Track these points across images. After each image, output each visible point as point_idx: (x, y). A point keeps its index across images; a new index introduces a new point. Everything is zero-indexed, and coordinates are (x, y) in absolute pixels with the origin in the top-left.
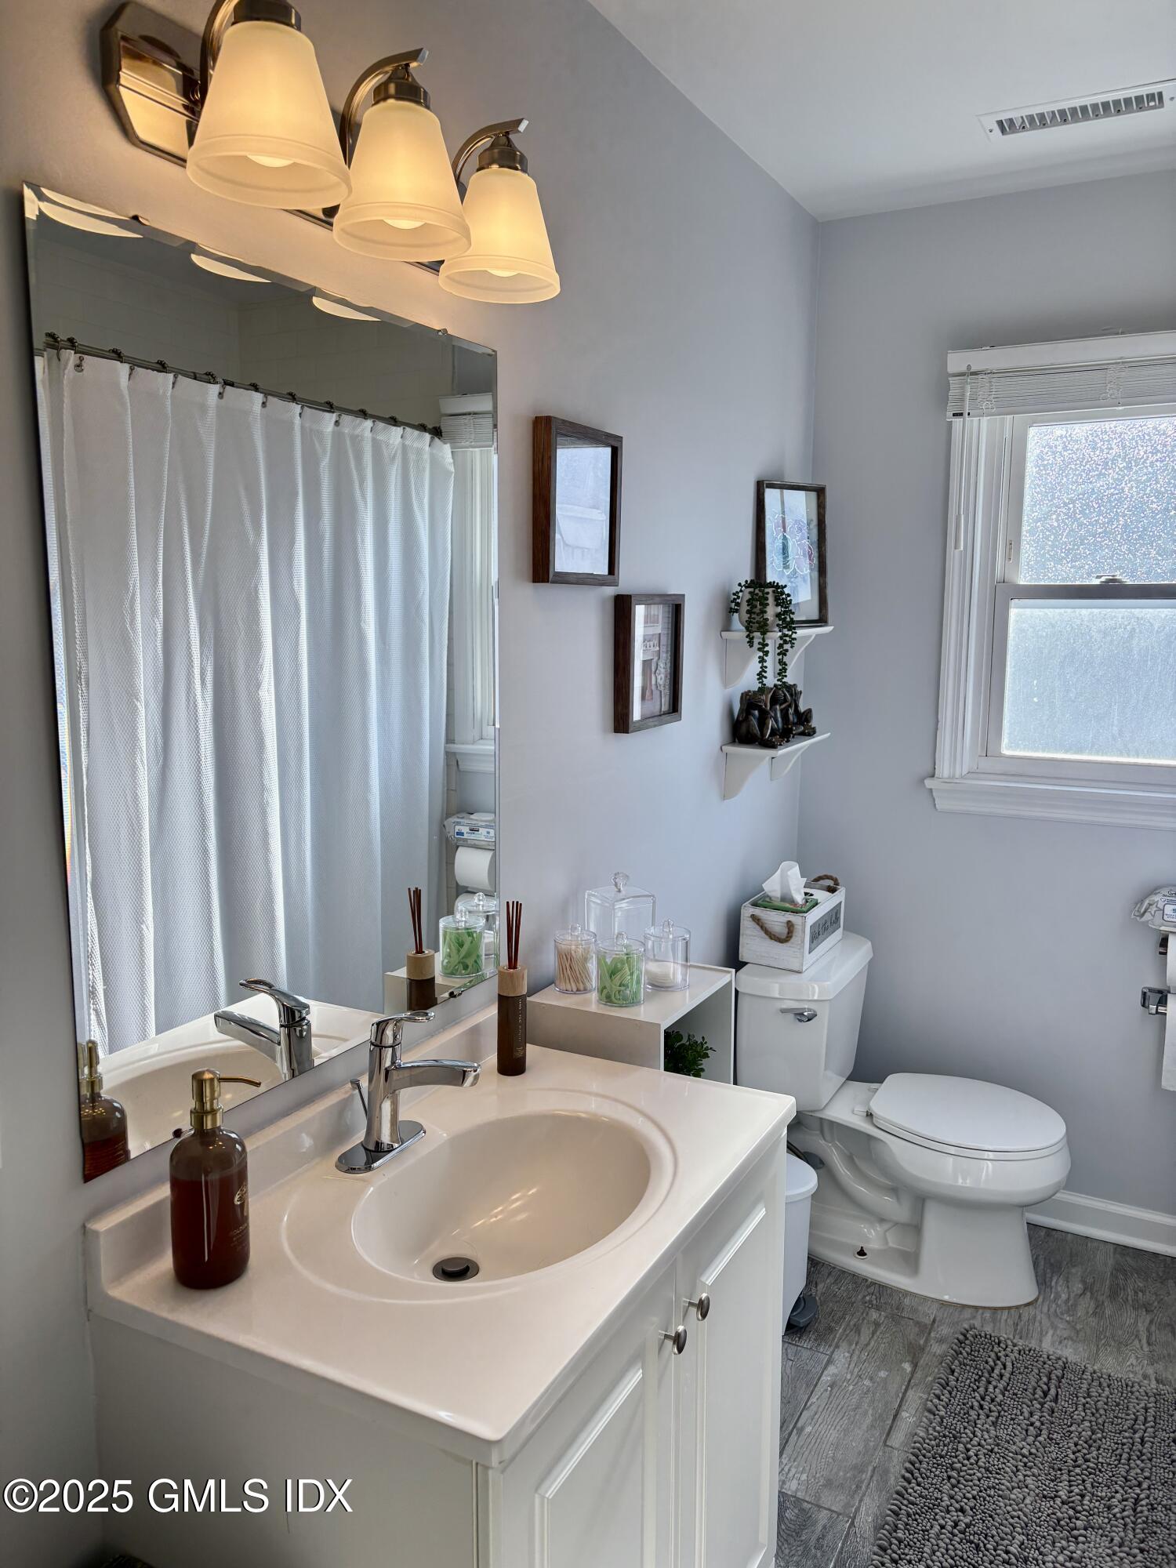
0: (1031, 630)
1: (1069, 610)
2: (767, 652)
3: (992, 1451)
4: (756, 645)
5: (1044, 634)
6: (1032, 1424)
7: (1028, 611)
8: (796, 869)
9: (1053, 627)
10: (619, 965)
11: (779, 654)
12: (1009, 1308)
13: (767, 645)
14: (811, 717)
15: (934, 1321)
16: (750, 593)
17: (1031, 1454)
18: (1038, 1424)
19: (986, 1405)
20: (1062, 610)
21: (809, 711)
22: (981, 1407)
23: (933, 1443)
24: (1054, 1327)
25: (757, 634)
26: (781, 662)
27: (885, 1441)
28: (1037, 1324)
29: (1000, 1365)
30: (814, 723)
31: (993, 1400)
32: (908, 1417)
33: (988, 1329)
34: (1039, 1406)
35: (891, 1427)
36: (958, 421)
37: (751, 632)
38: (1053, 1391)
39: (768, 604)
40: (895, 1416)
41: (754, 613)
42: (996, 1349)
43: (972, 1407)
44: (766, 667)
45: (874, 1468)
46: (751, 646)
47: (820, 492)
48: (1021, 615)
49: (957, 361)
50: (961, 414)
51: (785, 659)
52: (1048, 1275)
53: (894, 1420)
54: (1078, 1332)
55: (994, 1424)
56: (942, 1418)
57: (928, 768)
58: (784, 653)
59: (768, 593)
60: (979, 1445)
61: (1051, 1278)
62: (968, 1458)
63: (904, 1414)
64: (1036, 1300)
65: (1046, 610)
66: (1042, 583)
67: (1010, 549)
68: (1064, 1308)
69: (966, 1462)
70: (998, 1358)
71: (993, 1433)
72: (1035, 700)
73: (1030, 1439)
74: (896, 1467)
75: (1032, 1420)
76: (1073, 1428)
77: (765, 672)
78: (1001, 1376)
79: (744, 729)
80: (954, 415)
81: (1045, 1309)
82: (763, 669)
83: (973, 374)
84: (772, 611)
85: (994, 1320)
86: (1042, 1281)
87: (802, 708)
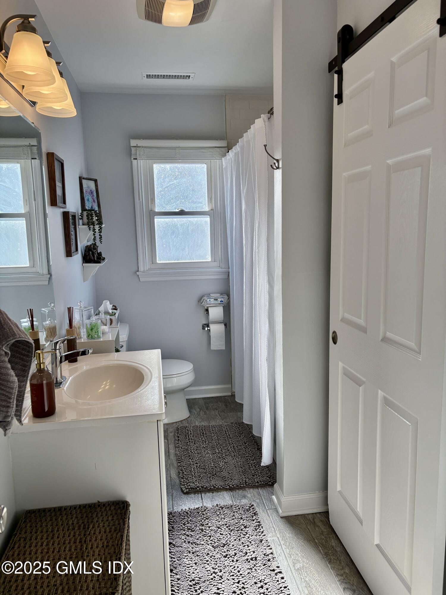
0: (161, 225)
1: (171, 219)
2: (96, 232)
3: (197, 449)
4: (92, 230)
5: (165, 226)
6: (203, 441)
7: (160, 219)
8: (108, 303)
9: (167, 224)
10: (93, 327)
11: (99, 232)
12: (184, 420)
13: (95, 229)
14: (102, 254)
15: (167, 429)
16: (87, 213)
17: (206, 447)
18: (204, 440)
19: (190, 441)
20: (169, 219)
21: (101, 252)
22: (189, 442)
23: (182, 453)
24: (198, 420)
25: (92, 226)
26: (100, 235)
27: (169, 458)
28: (193, 421)
29: (189, 432)
30: (103, 256)
31: (191, 439)
32: (172, 451)
33: (182, 425)
34: (203, 436)
35: (169, 455)
36: (136, 161)
37: (89, 225)
38: (204, 432)
39: (93, 216)
40: (169, 452)
41: (90, 219)
42: (187, 428)
43: (187, 442)
44: (96, 237)
45: (170, 464)
46: (90, 230)
47: (96, 181)
48: (158, 221)
49: (133, 143)
50: (136, 159)
51: (101, 234)
52: (190, 410)
53: (169, 453)
54: (203, 419)
55: (195, 444)
56: (181, 447)
57: (135, 269)
58: (100, 232)
59: (93, 213)
60: (193, 449)
61: (191, 410)
62: (192, 453)
63: (171, 451)
64: (190, 416)
65: (165, 219)
66: (162, 211)
67: (152, 201)
68: (197, 415)
69: (192, 454)
70: (188, 430)
71: (195, 446)
72: (165, 246)
73: (204, 444)
74: (175, 463)
75: (203, 440)
76: (213, 438)
77: (96, 238)
78: (191, 434)
79: (88, 258)
80: (134, 159)
81: (193, 417)
82: (95, 237)
83: (138, 147)
84: (95, 218)
85: (182, 423)
86: (190, 411)
87: (99, 252)
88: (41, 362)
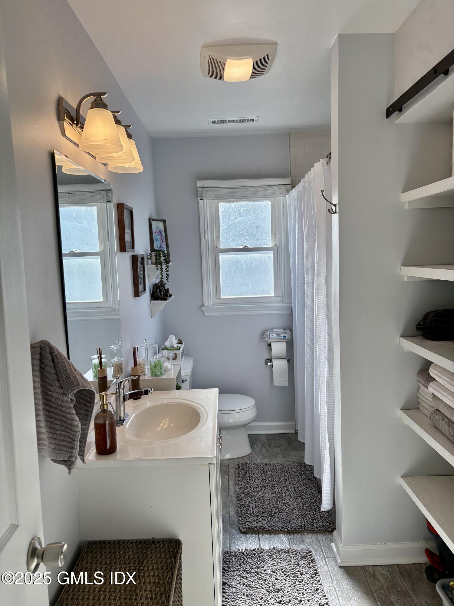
0: (225, 261)
1: (235, 255)
2: (163, 271)
3: (257, 488)
4: (159, 269)
5: (229, 262)
6: (263, 479)
7: (224, 256)
8: (174, 337)
9: (232, 260)
10: (157, 365)
11: (166, 271)
12: (246, 456)
13: (163, 269)
14: (169, 291)
15: (228, 464)
16: (155, 253)
17: (266, 485)
18: (265, 478)
19: (251, 478)
20: (233, 255)
21: (168, 289)
22: (250, 479)
23: (242, 490)
24: (259, 457)
25: (159, 266)
26: (167, 274)
27: (229, 494)
28: (254, 457)
29: (250, 469)
30: (170, 292)
31: (252, 477)
32: (232, 488)
33: (243, 462)
34: (263, 475)
35: (229, 491)
36: (202, 201)
37: (157, 265)
38: (265, 470)
39: (161, 256)
40: (229, 488)
41: (157, 259)
42: (248, 465)
43: (247, 480)
44: (163, 276)
45: (229, 501)
46: (158, 269)
47: (164, 221)
48: (222, 257)
49: (200, 184)
50: (203, 199)
51: (168, 273)
52: (252, 446)
53: (229, 489)
54: (265, 457)
55: (255, 482)
56: (241, 484)
57: (201, 304)
58: (167, 271)
59: (161, 253)
60: (253, 487)
61: (253, 446)
62: (252, 491)
63: (231, 487)
64: (252, 452)
65: (229, 256)
66: (227, 248)
67: (217, 238)
68: (259, 452)
69: (252, 492)
70: (249, 467)
71: (255, 484)
72: (229, 281)
73: (265, 482)
74: (234, 500)
75: (263, 478)
76: (273, 477)
77: (163, 277)
78: (252, 471)
79: (156, 295)
80: (200, 199)
81: (255, 454)
82: (162, 276)
83: (204, 188)
84: (162, 258)
85: (243, 460)
86: (252, 448)
87: (166, 288)
88: (105, 403)
